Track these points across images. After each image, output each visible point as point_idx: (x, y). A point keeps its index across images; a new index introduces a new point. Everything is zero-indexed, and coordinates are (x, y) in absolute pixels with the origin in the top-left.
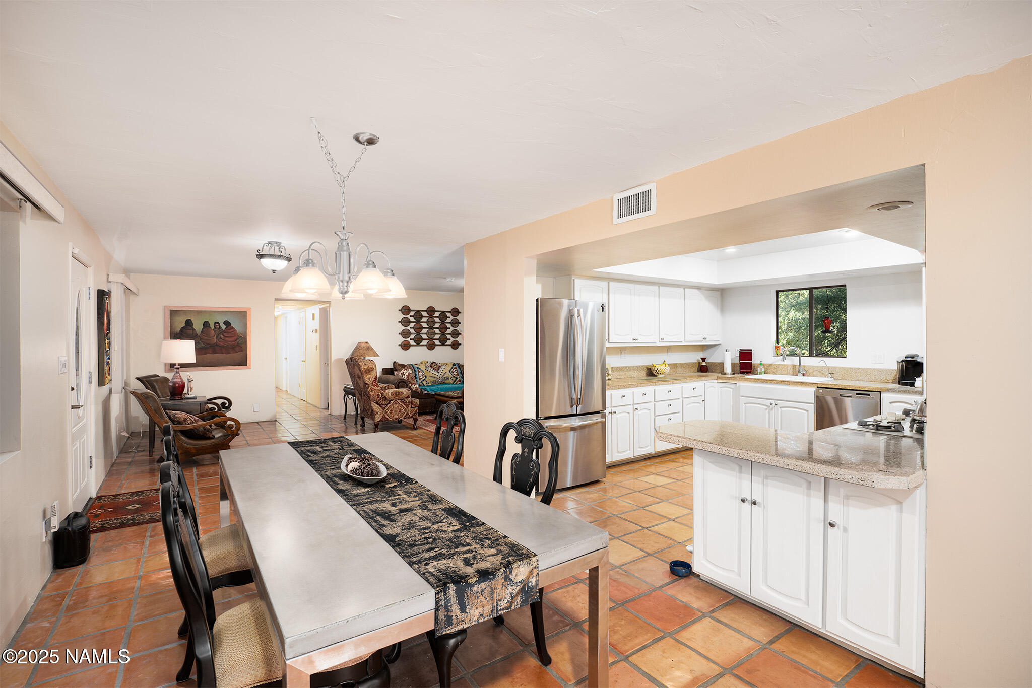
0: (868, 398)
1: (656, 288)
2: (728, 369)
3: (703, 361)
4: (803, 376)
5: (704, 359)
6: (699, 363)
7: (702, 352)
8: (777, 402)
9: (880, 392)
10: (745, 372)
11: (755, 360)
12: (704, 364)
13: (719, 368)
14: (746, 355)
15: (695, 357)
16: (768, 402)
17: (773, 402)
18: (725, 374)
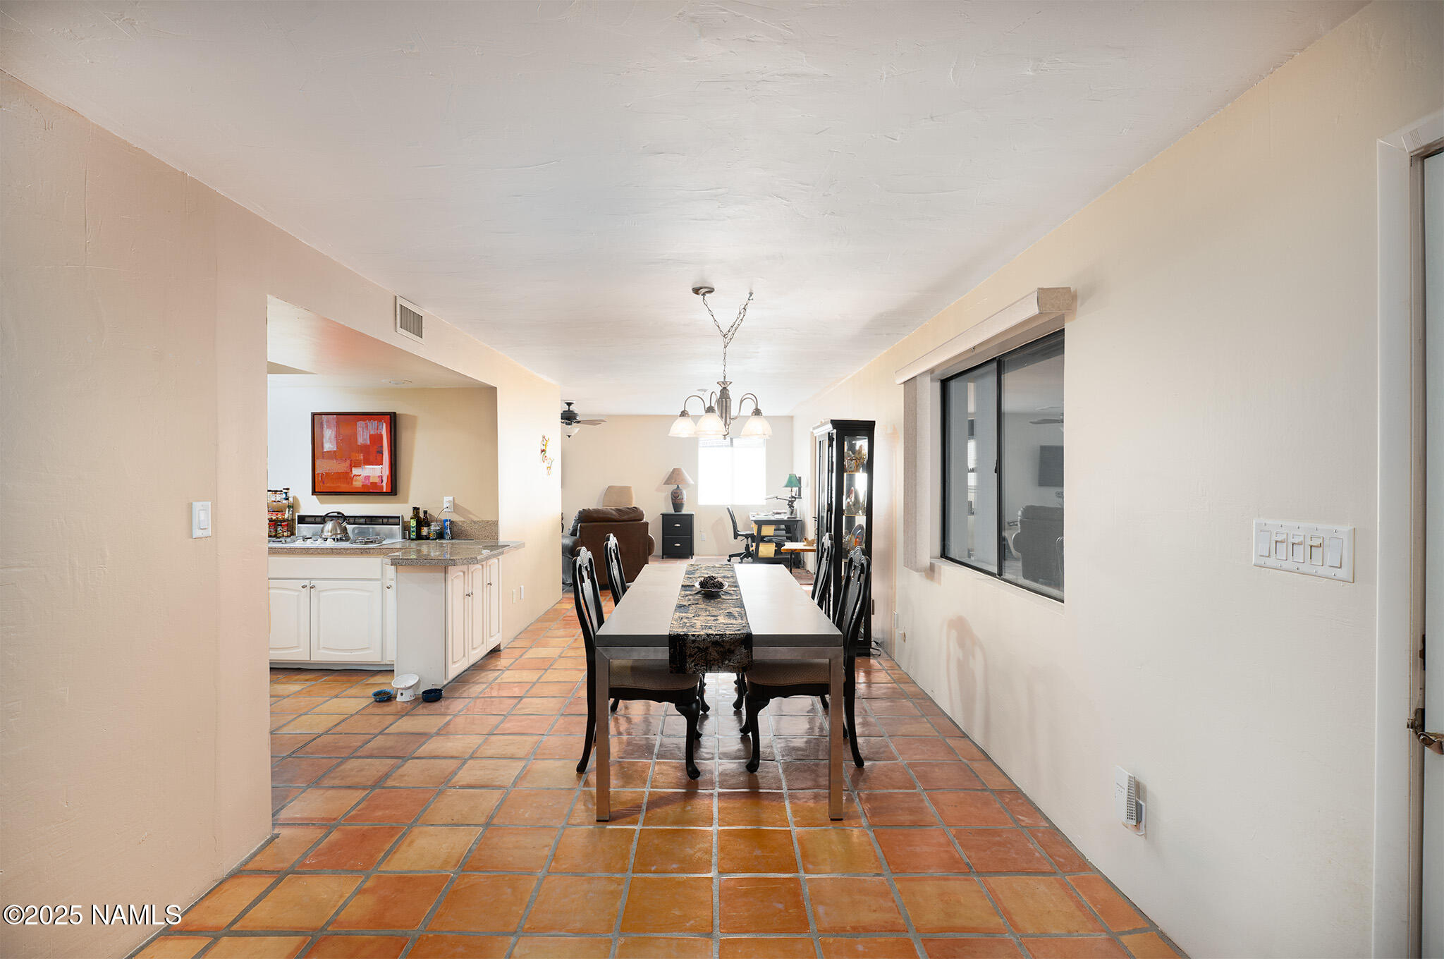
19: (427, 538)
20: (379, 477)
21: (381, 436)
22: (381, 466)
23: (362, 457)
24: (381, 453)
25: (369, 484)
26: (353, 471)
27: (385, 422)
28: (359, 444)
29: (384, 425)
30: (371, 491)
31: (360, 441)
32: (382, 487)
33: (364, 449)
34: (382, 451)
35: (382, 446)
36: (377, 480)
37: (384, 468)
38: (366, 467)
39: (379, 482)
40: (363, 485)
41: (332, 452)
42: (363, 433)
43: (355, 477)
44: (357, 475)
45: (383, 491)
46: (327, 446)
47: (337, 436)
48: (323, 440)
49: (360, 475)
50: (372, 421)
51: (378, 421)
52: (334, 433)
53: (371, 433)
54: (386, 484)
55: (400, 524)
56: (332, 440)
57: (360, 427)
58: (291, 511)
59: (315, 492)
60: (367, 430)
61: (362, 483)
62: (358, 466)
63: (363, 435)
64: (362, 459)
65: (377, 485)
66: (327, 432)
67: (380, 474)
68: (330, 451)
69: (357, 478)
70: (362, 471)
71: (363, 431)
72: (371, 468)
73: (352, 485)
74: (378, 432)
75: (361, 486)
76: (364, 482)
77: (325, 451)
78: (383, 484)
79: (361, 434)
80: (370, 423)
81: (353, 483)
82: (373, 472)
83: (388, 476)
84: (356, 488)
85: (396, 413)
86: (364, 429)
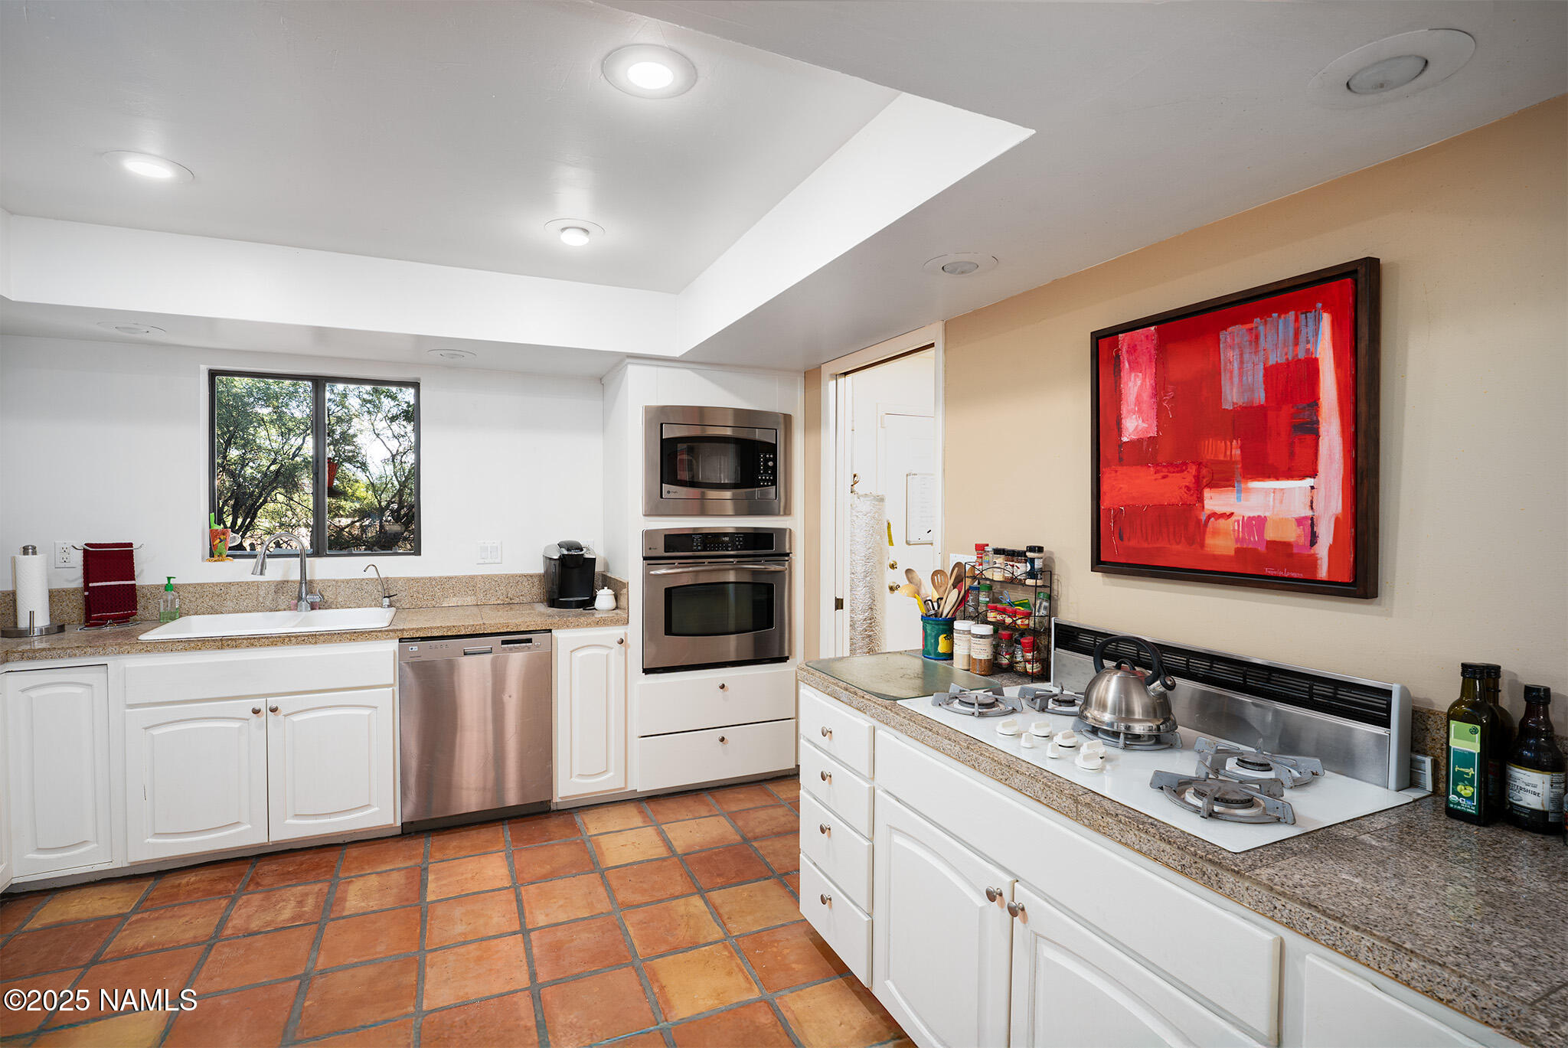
0: (529, 648)
4: (314, 609)
8: (273, 702)
9: (549, 630)
10: (109, 618)
11: (148, 574)
14: (107, 561)
16: (245, 707)
17: (259, 703)
18: (24, 635)
20: (1300, 521)
21: (1311, 366)
22: (1309, 481)
23: (1237, 452)
24: (1308, 429)
25: (1261, 548)
26: (1208, 503)
27: (1325, 309)
28: (1227, 406)
29: (1327, 318)
30: (1273, 572)
31: (1232, 395)
32: (1314, 561)
33: (1248, 422)
34: (1318, 423)
35: (1314, 405)
37: (1321, 492)
38: (1254, 484)
39: (1302, 541)
40: (1237, 550)
41: (1145, 443)
42: (1241, 368)
43: (1212, 519)
44: (1219, 510)
45: (1323, 573)
46: (1134, 425)
47: (1159, 390)
48: (1119, 409)
49: (1232, 514)
50: (1275, 315)
51: (1292, 314)
52: (1149, 383)
53: (1272, 361)
54: (1331, 549)
55: (1386, 724)
56: (1145, 406)
57: (1237, 352)
58: (1045, 608)
59: (1099, 563)
60: (1256, 352)
61: (1237, 540)
62: (1223, 480)
63: (1241, 375)
64: (1239, 458)
65: (1295, 551)
66: (1131, 384)
67: (1309, 513)
68: (1140, 441)
69: (1222, 522)
70: (1239, 499)
71: (1242, 362)
72: (1275, 490)
73: (1202, 545)
74: (1301, 355)
75: (1232, 553)
76: (1243, 538)
77: (1125, 439)
78: (1322, 550)
79: (1236, 372)
80: (1269, 325)
81: (1204, 538)
82: (1281, 502)
83: (1337, 520)
84: (1215, 558)
85: (1379, 259)
86: (1246, 356)
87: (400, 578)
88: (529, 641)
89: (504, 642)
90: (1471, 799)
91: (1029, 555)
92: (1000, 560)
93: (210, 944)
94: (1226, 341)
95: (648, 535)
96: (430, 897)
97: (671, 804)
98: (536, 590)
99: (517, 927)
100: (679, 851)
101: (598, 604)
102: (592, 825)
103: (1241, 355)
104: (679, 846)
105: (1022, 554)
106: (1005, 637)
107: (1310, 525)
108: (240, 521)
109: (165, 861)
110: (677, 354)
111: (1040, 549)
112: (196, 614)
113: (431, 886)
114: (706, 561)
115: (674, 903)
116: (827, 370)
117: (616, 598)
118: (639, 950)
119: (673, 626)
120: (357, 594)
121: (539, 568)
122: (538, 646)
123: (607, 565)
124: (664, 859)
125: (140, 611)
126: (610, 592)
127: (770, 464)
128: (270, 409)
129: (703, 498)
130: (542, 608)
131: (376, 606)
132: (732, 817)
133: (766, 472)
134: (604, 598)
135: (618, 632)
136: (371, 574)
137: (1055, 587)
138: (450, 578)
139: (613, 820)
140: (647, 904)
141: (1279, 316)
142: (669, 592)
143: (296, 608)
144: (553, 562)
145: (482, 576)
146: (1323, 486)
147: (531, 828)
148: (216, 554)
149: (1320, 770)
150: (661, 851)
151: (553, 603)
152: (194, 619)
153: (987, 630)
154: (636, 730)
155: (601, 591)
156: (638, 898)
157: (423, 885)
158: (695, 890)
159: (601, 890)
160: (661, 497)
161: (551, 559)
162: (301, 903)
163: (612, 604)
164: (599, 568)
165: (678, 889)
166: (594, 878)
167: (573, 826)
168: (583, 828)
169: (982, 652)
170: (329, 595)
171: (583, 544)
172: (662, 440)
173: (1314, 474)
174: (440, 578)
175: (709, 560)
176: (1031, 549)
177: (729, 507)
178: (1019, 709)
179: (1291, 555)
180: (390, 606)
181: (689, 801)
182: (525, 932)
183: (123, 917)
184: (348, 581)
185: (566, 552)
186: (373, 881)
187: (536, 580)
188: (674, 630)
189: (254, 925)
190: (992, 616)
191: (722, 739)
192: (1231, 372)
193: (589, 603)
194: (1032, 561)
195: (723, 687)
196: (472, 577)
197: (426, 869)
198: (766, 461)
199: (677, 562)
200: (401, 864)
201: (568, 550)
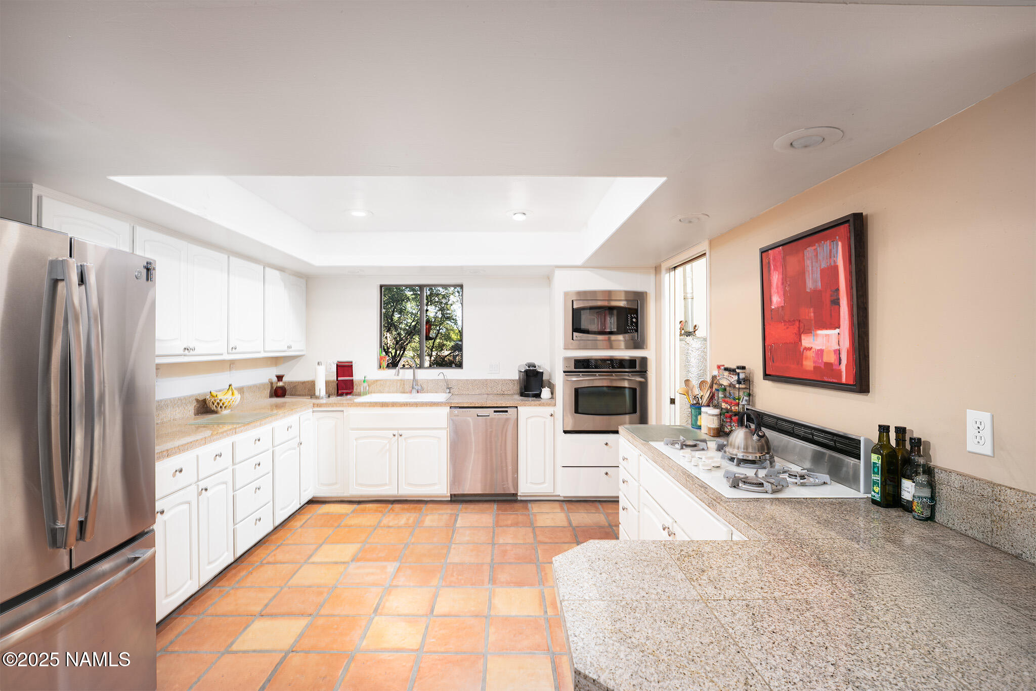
0: (505, 415)
1: (224, 257)
2: (321, 389)
3: (279, 380)
4: (418, 392)
5: (280, 378)
6: (272, 383)
7: (275, 368)
8: (400, 432)
9: (517, 407)
10: (344, 393)
11: (357, 376)
12: (280, 384)
13: (307, 390)
14: (344, 369)
15: (267, 375)
16: (390, 434)
17: (396, 432)
18: (318, 398)
19: (907, 507)
20: (835, 351)
21: (836, 268)
22: (837, 331)
23: (812, 314)
24: (836, 302)
25: (822, 366)
26: (803, 342)
27: (840, 239)
28: (808, 290)
29: (840, 244)
30: (826, 379)
31: (810, 285)
32: (840, 372)
33: (815, 299)
34: (838, 299)
35: (838, 290)
36: (831, 358)
37: (842, 336)
38: (819, 332)
39: (836, 363)
40: (815, 367)
41: (780, 309)
42: (812, 270)
43: (805, 351)
44: (808, 346)
45: (844, 380)
46: (776, 300)
47: (784, 281)
48: (770, 291)
49: (812, 348)
50: (823, 242)
51: (828, 241)
52: (781, 276)
53: (822, 267)
54: (847, 366)
55: (859, 459)
56: (779, 289)
57: (810, 261)
58: (746, 400)
59: (766, 376)
60: (817, 262)
61: (814, 362)
62: (808, 331)
63: (812, 274)
64: (812, 318)
65: (834, 368)
66: (774, 277)
67: (838, 348)
68: (778, 308)
69: (808, 352)
70: (814, 340)
71: (812, 267)
72: (826, 335)
73: (802, 365)
74: (832, 264)
75: (812, 369)
76: (816, 361)
77: (773, 307)
78: (843, 367)
79: (810, 272)
80: (821, 248)
81: (802, 362)
82: (828, 342)
83: (848, 350)
84: (807, 372)
85: (862, 213)
86: (814, 264)
87: (454, 380)
88: (507, 411)
89: (495, 412)
90: (878, 493)
91: (738, 371)
92: (726, 373)
93: (375, 528)
94: (806, 256)
95: (566, 359)
96: (457, 525)
97: (578, 505)
98: (516, 388)
99: (491, 542)
100: (574, 525)
101: (542, 396)
102: (534, 508)
103: (812, 263)
104: (574, 523)
105: (734, 370)
106: (725, 416)
107: (838, 352)
108: (398, 352)
109: (361, 497)
110: (579, 263)
111: (743, 368)
112: (374, 393)
113: (459, 521)
114: (597, 374)
115: (563, 545)
116: (664, 266)
117: (552, 394)
118: (540, 559)
119: (579, 409)
120: (435, 386)
121: (516, 376)
122: (510, 415)
123: (550, 375)
124: (564, 527)
125: (355, 390)
126: (549, 389)
127: (634, 320)
128: (412, 293)
129: (609, 340)
130: (518, 397)
131: (444, 392)
132: (608, 515)
133: (632, 324)
134: (546, 393)
135: (550, 410)
136: (441, 377)
137: (751, 388)
138: (476, 380)
139: (546, 507)
140: (551, 543)
141: (824, 243)
142: (577, 391)
143: (411, 392)
144: (522, 373)
145: (490, 380)
146: (842, 333)
147: (507, 506)
148: (382, 368)
149: (829, 482)
150: (565, 524)
151: (522, 394)
152: (373, 395)
153: (717, 411)
154: (560, 462)
155: (544, 388)
156: (547, 540)
157: (456, 520)
158: (575, 541)
159: (531, 535)
160: (573, 339)
161: (521, 371)
162: (408, 520)
163: (549, 395)
164: (545, 377)
165: (567, 540)
166: (529, 529)
167: (527, 509)
168: (530, 509)
169: (714, 424)
170: (425, 386)
171: (537, 364)
172: (573, 309)
173: (839, 327)
174: (471, 380)
175: (599, 374)
176: (738, 368)
177: (623, 345)
178: (706, 449)
179: (832, 370)
180: (450, 392)
181: (587, 505)
182: (493, 544)
183: (347, 515)
184: (432, 380)
185: (528, 368)
186: (436, 517)
187: (516, 382)
188: (580, 411)
189: (391, 524)
190: (724, 405)
191: (607, 474)
192: (809, 272)
193: (538, 396)
194: (738, 374)
195: (607, 444)
196: (486, 380)
197: (458, 515)
198: (632, 318)
199: (581, 374)
200: (449, 512)
201: (529, 367)
